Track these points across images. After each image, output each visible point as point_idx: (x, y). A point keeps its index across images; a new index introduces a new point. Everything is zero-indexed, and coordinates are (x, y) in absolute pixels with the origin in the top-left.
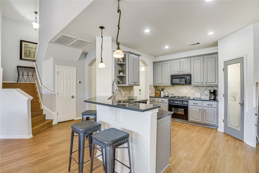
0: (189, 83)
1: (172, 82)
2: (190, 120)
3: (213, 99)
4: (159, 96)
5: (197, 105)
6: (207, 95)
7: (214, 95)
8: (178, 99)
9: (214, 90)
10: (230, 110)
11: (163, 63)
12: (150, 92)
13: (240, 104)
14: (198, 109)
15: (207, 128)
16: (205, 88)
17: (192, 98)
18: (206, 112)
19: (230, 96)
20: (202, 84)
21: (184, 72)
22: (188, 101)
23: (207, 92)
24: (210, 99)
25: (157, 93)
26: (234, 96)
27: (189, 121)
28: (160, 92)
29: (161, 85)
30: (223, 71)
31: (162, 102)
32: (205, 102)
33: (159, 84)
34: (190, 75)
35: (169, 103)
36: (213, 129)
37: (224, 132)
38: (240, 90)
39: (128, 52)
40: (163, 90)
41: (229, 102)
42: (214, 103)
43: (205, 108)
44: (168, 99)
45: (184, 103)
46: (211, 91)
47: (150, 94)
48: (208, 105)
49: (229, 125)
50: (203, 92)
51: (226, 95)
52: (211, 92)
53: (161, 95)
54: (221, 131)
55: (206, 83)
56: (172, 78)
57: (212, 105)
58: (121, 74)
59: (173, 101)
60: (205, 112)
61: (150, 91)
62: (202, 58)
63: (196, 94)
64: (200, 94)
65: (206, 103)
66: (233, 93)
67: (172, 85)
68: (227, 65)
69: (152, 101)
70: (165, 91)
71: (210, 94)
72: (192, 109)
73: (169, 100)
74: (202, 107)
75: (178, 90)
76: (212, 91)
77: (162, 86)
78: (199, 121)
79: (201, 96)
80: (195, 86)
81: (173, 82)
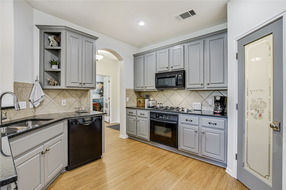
0: (181, 85)
1: (158, 84)
2: (181, 148)
3: (219, 112)
4: (141, 106)
5: (192, 123)
6: (211, 106)
7: (221, 105)
8: (164, 111)
9: (221, 97)
10: (249, 135)
11: (146, 55)
12: (128, 101)
13: (273, 127)
14: (194, 130)
15: (208, 165)
16: (207, 94)
17: (185, 111)
18: (206, 136)
19: (249, 107)
20: (202, 86)
21: (174, 68)
22: (177, 116)
23: (211, 100)
24: (215, 113)
25: (140, 101)
26: (258, 108)
27: (179, 149)
28: (144, 100)
29: (143, 89)
30: (236, 58)
31: (142, 116)
32: (204, 118)
33: (141, 88)
34: (184, 73)
35: (150, 117)
36: (218, 168)
37: (236, 178)
38: (271, 97)
39: (64, 28)
40: (148, 97)
41: (248, 119)
42: (219, 121)
43: (204, 129)
44: (149, 111)
45: (172, 118)
46: (216, 98)
47: (127, 103)
48: (209, 123)
49: (246, 167)
50: (204, 100)
51: (240, 107)
52: (217, 100)
53: (145, 105)
54: (232, 176)
55: (208, 84)
56: (158, 78)
57: (216, 124)
58: (55, 68)
59: (156, 115)
60: (204, 136)
61: (128, 98)
62: (202, 41)
63: (194, 103)
64: (200, 103)
65: (205, 120)
66: (255, 101)
67: (158, 90)
68: (244, 46)
69: (129, 114)
70: (151, 99)
71: (215, 103)
72: (184, 129)
73: (151, 113)
74: (200, 126)
75: (168, 97)
76: (218, 98)
77: (145, 91)
78: (195, 151)
79: (203, 106)
80: (193, 91)
81: (160, 84)
